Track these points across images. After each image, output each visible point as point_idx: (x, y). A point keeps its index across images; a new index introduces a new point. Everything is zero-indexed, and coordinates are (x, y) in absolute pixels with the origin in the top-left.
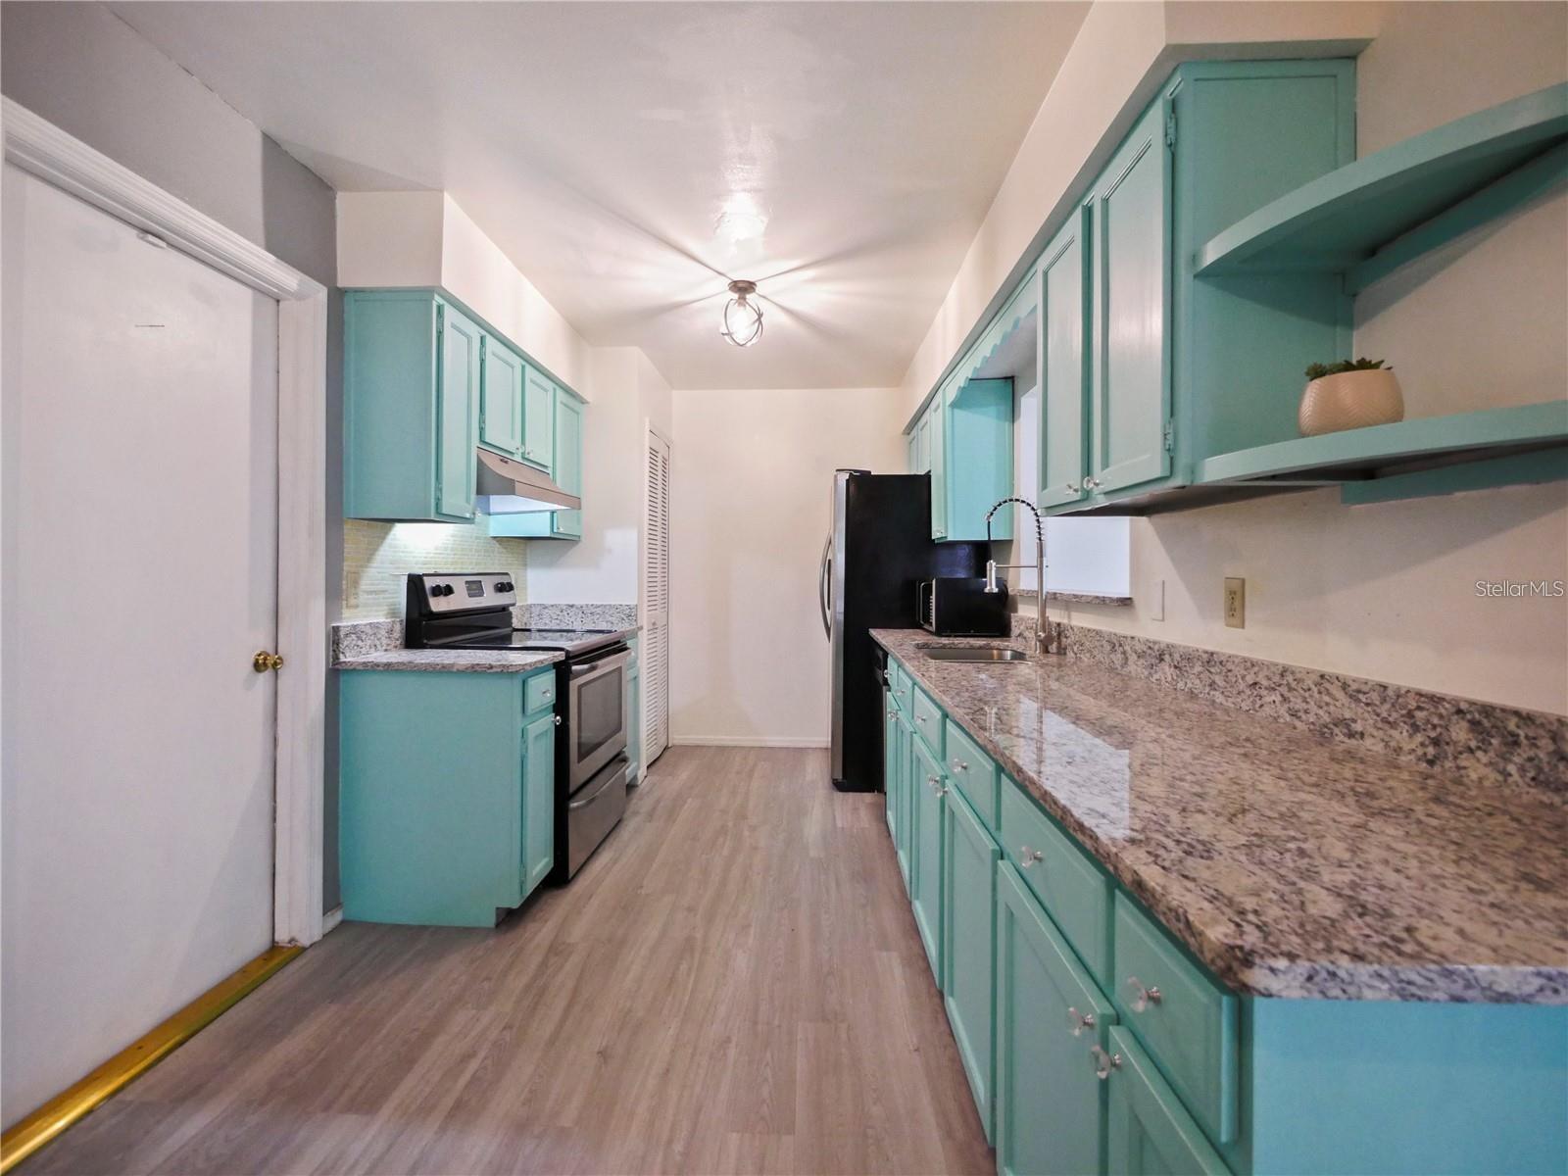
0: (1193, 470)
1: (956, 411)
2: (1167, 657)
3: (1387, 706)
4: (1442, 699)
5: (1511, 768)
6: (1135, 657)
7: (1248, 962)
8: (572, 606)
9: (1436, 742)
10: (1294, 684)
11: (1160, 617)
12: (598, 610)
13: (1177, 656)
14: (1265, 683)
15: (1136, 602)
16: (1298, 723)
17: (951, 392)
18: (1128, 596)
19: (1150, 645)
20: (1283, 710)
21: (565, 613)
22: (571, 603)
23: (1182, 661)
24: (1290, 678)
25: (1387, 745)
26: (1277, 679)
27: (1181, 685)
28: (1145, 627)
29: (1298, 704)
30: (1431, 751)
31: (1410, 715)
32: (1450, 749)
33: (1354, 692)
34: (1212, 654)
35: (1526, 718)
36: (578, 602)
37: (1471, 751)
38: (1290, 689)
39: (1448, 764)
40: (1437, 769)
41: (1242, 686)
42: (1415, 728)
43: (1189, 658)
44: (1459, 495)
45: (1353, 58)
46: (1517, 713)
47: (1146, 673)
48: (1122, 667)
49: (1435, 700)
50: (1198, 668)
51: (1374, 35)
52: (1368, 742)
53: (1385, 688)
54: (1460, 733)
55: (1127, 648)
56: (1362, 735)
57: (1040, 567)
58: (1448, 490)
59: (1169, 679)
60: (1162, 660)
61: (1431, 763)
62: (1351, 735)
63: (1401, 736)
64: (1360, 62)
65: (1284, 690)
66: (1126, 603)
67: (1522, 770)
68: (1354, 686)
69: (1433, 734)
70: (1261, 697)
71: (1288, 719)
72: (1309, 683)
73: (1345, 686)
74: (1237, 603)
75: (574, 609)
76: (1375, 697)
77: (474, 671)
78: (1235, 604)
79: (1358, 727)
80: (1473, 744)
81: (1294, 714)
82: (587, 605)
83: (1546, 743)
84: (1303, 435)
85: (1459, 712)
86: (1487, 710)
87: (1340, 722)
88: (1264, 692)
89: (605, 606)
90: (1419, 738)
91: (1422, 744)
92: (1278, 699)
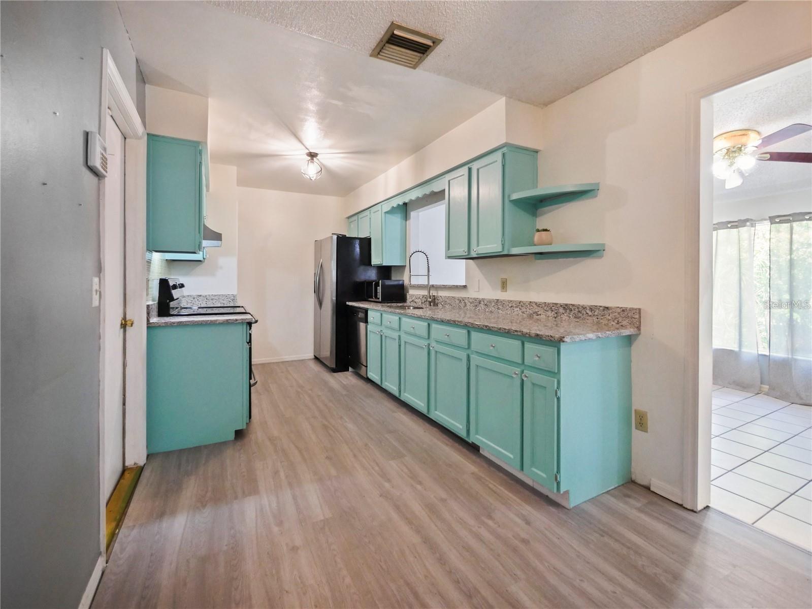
0: (509, 250)
1: (387, 215)
2: (482, 302)
3: (546, 307)
4: (558, 304)
5: (571, 316)
6: (469, 304)
7: (564, 337)
8: (200, 296)
9: (556, 313)
10: (523, 305)
11: (478, 290)
12: (216, 297)
13: (486, 302)
14: (515, 306)
15: (468, 285)
16: (524, 315)
17: (387, 207)
18: (465, 285)
19: (475, 299)
20: (520, 312)
21: (196, 300)
22: (199, 294)
23: (488, 303)
24: (522, 303)
25: (546, 315)
26: (518, 304)
27: (487, 310)
28: (472, 294)
29: (524, 310)
30: (555, 315)
31: (551, 308)
32: (559, 314)
33: (538, 305)
34: (498, 300)
35: (573, 305)
36: (204, 294)
37: (563, 314)
38: (522, 306)
39: (559, 317)
40: (557, 319)
41: (508, 307)
42: (552, 311)
43: (490, 301)
44: (560, 260)
45: (537, 152)
46: (571, 305)
47: (474, 308)
48: (464, 307)
49: (556, 304)
50: (493, 304)
51: (541, 149)
52: (542, 316)
53: (545, 303)
54: (561, 310)
55: (466, 301)
56: (540, 315)
57: (428, 276)
58: (558, 258)
59: (483, 308)
60: (480, 303)
61: (555, 318)
62: (538, 315)
63: (549, 313)
64: (538, 153)
65: (520, 307)
66: (465, 287)
67: (573, 315)
68: (538, 303)
69: (556, 312)
70: (513, 310)
71: (521, 314)
72: (527, 304)
73: (536, 304)
74: (505, 286)
75: (202, 297)
76: (544, 305)
77: (227, 322)
78: (504, 285)
79: (539, 313)
80: (564, 312)
81: (523, 313)
82: (209, 295)
83: (577, 310)
84: (535, 245)
85: (561, 306)
86: (566, 305)
87: (536, 313)
88: (514, 308)
89: (220, 295)
90: (553, 313)
91: (554, 314)
92: (518, 309)
